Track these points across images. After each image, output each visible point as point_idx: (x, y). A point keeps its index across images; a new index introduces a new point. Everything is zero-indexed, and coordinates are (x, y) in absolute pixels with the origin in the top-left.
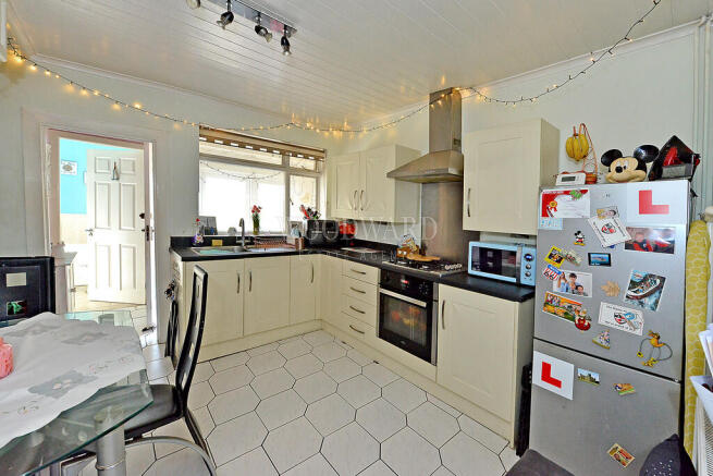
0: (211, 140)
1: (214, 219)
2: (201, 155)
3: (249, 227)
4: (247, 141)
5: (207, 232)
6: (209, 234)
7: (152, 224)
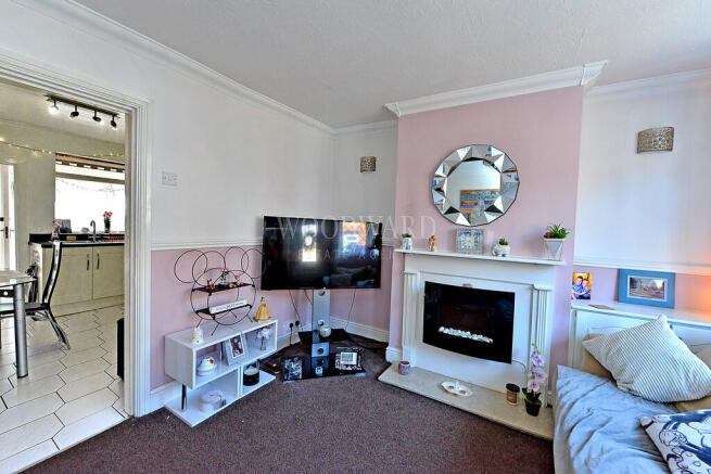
0: (66, 163)
1: (69, 221)
2: (58, 173)
3: (101, 228)
4: (99, 164)
5: (62, 231)
6: (64, 232)
7: (12, 226)
